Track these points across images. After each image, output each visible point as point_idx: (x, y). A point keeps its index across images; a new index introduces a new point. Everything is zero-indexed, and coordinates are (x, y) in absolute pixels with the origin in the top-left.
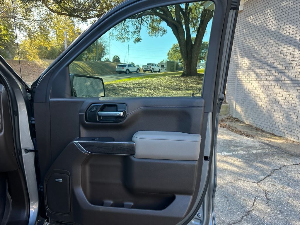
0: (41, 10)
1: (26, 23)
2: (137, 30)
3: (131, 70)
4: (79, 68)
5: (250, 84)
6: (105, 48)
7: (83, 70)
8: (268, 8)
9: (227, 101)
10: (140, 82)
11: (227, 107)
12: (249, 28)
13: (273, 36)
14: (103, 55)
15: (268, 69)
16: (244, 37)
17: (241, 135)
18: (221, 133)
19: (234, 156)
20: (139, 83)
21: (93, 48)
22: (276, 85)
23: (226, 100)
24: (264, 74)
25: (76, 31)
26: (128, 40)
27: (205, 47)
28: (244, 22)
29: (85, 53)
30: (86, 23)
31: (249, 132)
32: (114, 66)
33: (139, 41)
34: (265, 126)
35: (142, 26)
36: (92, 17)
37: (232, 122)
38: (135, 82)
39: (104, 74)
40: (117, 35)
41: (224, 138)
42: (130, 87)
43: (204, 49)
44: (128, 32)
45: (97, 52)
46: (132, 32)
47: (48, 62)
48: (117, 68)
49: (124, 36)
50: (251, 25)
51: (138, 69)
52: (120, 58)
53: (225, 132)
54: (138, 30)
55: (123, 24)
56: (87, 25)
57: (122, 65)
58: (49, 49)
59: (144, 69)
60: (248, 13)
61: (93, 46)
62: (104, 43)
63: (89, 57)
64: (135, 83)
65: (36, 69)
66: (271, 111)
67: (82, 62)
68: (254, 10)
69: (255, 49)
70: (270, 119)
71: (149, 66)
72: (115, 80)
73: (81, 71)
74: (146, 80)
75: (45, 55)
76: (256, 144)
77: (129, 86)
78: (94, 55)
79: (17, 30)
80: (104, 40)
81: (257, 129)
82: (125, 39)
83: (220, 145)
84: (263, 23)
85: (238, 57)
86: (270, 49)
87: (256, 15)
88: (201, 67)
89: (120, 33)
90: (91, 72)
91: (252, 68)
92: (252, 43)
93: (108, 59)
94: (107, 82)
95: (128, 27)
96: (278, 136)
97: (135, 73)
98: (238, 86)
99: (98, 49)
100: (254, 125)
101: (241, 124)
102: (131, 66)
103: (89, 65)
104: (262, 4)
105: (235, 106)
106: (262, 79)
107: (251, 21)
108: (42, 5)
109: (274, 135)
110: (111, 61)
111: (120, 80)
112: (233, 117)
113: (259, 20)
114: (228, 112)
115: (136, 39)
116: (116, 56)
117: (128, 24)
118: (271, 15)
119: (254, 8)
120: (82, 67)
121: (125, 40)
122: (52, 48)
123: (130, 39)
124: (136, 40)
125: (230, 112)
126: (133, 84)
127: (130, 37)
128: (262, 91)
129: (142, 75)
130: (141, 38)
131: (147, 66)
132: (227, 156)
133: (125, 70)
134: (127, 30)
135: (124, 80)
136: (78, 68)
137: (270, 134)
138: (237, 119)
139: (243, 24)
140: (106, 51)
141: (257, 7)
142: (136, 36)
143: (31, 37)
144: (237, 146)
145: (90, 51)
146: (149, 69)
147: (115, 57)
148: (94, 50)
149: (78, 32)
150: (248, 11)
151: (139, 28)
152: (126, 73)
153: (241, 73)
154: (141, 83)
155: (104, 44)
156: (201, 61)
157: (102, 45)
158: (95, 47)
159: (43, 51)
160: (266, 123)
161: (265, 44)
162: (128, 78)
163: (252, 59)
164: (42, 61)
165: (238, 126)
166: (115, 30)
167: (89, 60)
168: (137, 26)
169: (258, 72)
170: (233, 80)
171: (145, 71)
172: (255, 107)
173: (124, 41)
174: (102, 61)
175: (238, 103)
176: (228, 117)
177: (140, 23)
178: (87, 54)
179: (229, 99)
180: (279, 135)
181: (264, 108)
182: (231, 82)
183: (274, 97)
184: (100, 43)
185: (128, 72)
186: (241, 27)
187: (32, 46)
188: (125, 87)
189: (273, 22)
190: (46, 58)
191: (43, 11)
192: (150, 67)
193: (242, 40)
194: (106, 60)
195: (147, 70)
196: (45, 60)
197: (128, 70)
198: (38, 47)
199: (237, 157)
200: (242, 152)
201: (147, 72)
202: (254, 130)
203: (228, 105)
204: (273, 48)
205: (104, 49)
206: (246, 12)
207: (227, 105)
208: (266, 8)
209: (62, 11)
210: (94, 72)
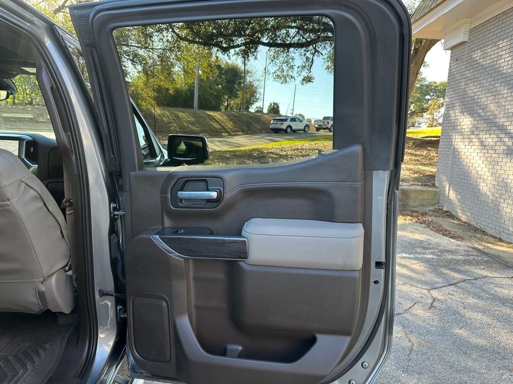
0: (165, 35)
1: (141, 52)
2: (307, 64)
3: (294, 128)
4: (214, 123)
5: (472, 157)
6: (257, 90)
7: (220, 125)
8: (503, 39)
9: (437, 184)
10: (304, 147)
11: (436, 193)
12: (474, 70)
13: (508, 83)
14: (254, 101)
15: (499, 135)
16: (467, 82)
17: (444, 235)
18: (414, 231)
19: (415, 259)
20: (303, 149)
21: (238, 91)
22: (509, 161)
23: (436, 182)
24: (492, 143)
25: (214, 62)
26: (292, 80)
27: (431, 90)
28: (467, 59)
29: (225, 98)
30: (228, 55)
31: (459, 232)
32: (267, 120)
33: (310, 81)
34: (490, 225)
35: (315, 58)
36: (238, 46)
37: (439, 216)
38: (296, 147)
39: (251, 132)
40: (275, 72)
41: (414, 237)
42: (286, 155)
43: (429, 94)
44: (292, 67)
45: (243, 97)
46: (299, 67)
47: (168, 111)
48: (273, 123)
49: (285, 73)
50: (478, 65)
51: (307, 125)
52: (279, 106)
53: (420, 229)
54: (309, 64)
55: (285, 54)
56: (229, 58)
57: (281, 118)
58: (171, 92)
59: (316, 126)
60: (474, 46)
61: (239, 87)
62: (256, 82)
63: (230, 104)
64: (296, 149)
65: (151, 121)
66: (500, 202)
67: (218, 113)
68: (484, 41)
69: (482, 104)
70: (497, 215)
71: (326, 121)
72: (267, 143)
73: (216, 126)
74: (315, 144)
75: (165, 101)
76: (461, 248)
77: (286, 153)
78: (238, 101)
79: (130, 62)
80: (256, 77)
81: (476, 230)
82: (288, 78)
83: (401, 245)
84: (495, 63)
85: (457, 114)
86: (503, 103)
87: (485, 49)
88: (422, 125)
89: (280, 68)
90: (231, 129)
91: (476, 132)
92: (477, 94)
93: (260, 107)
94: (254, 145)
95: (293, 59)
96: (506, 242)
97: (302, 132)
98: (454, 159)
99: (246, 92)
100: (473, 223)
101: (453, 221)
102: (295, 121)
103: (230, 118)
104: (495, 33)
105: (447, 193)
106: (490, 151)
107: (478, 58)
108: (167, 29)
109: (500, 240)
110: (265, 111)
111: (275, 143)
112: (443, 209)
113: (489, 57)
114: (436, 201)
115: (305, 77)
116: (274, 103)
117: (293, 55)
118: (507, 51)
119: (483, 38)
120: (218, 120)
121: (288, 80)
122: (177, 91)
123: (296, 78)
124: (305, 80)
125: (440, 201)
126: (292, 150)
127: (295, 74)
128: (488, 169)
129: (312, 136)
130: (313, 76)
131: (322, 122)
132: (404, 258)
133: (284, 127)
134: (291, 64)
135: (279, 143)
136: (212, 121)
137: (496, 238)
138: (449, 214)
139: (466, 63)
140: (258, 96)
141: (488, 36)
142: (305, 73)
143: (148, 74)
144: (427, 249)
145: (232, 95)
146: (326, 126)
147: (272, 105)
148: (238, 93)
149: (217, 64)
150: (474, 42)
151: (310, 61)
152: (285, 131)
153: (459, 140)
154: (306, 149)
155: (256, 84)
156: (425, 114)
157: (253, 86)
158: (241, 89)
159: (162, 93)
160: (491, 222)
161: (496, 94)
162: (289, 139)
163: (477, 119)
164: (161, 110)
165: (446, 223)
166: (272, 63)
167: (231, 109)
168: (307, 58)
169: (484, 139)
170: (447, 150)
171: (318, 129)
172: (477, 194)
173: (286, 81)
174: (250, 112)
175: (452, 187)
176: (436, 209)
177: (314, 52)
178: (228, 100)
179: (440, 181)
180: (509, 241)
181: (490, 197)
182: (444, 153)
183: (504, 180)
184: (250, 82)
185: (289, 130)
186: (463, 67)
187: (148, 87)
188: (279, 154)
189: (510, 62)
190: (166, 105)
191: (167, 36)
192: (328, 123)
193: (464, 87)
194: (257, 109)
195: (323, 127)
196: (165, 108)
197: (290, 126)
198: (156, 88)
199: (419, 260)
200: (431, 256)
201: (323, 130)
202: (472, 231)
203: (438, 190)
204: (507, 103)
205: (255, 92)
206: (472, 43)
207: (435, 189)
208: (500, 41)
209: (194, 39)
210: (236, 129)
